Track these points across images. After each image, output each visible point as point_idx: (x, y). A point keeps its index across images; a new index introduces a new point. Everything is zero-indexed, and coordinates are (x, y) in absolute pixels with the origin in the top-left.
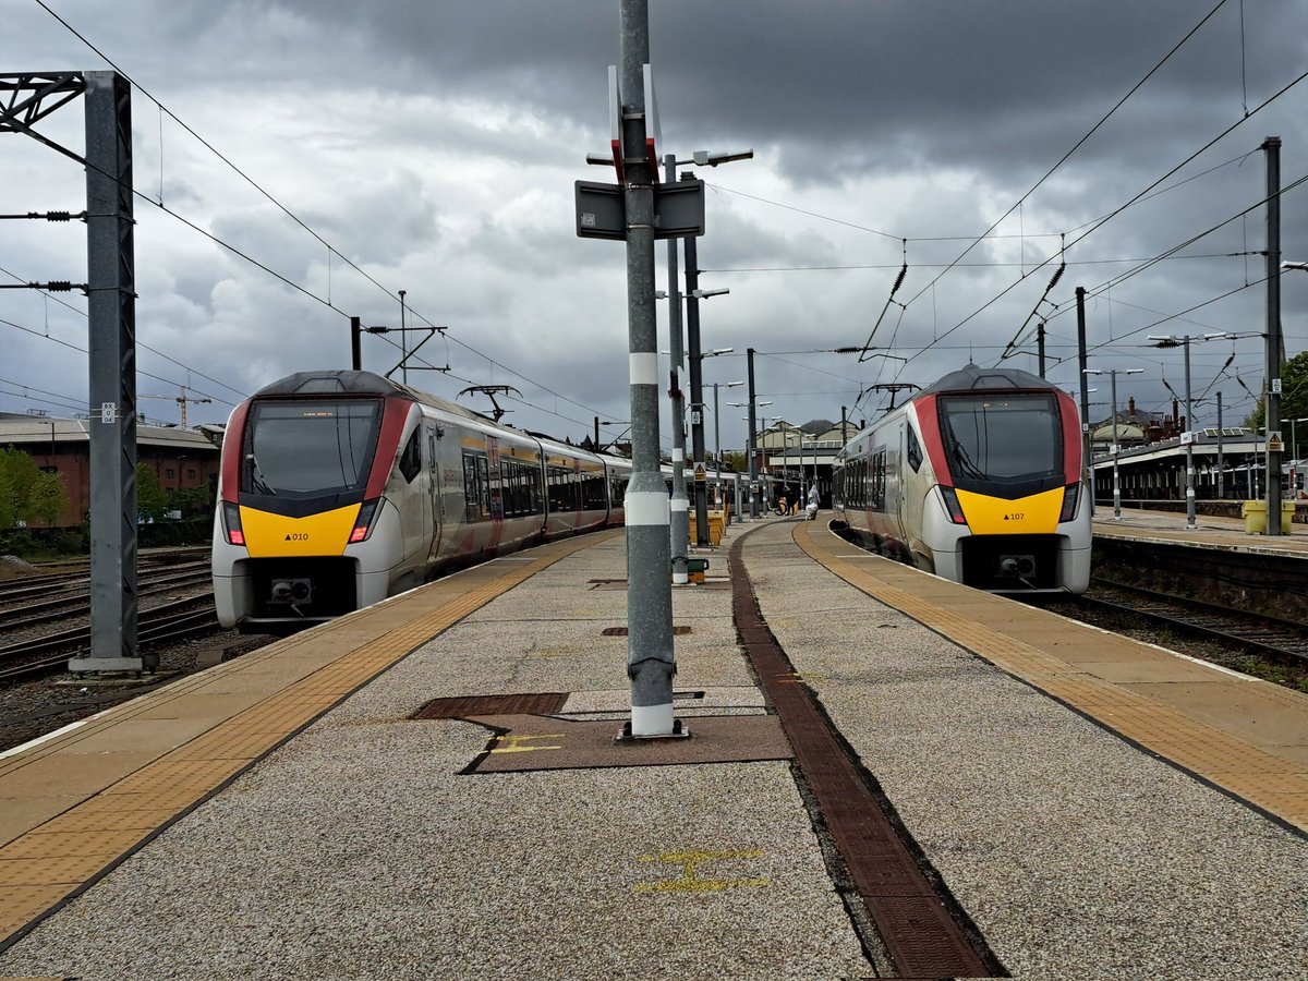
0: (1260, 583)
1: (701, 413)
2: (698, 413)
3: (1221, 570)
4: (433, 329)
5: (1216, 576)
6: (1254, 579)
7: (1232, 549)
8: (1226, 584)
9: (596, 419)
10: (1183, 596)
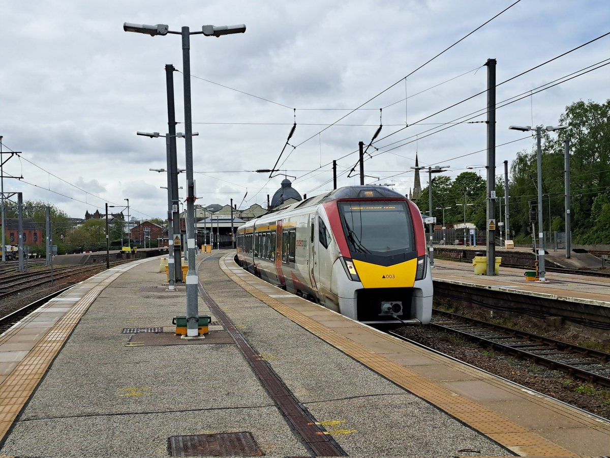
0: (505, 308)
1: (178, 206)
2: (176, 206)
3: (475, 298)
4: (13, 153)
5: (470, 301)
6: (500, 305)
7: (487, 288)
8: (478, 306)
9: (106, 204)
10: (450, 311)
